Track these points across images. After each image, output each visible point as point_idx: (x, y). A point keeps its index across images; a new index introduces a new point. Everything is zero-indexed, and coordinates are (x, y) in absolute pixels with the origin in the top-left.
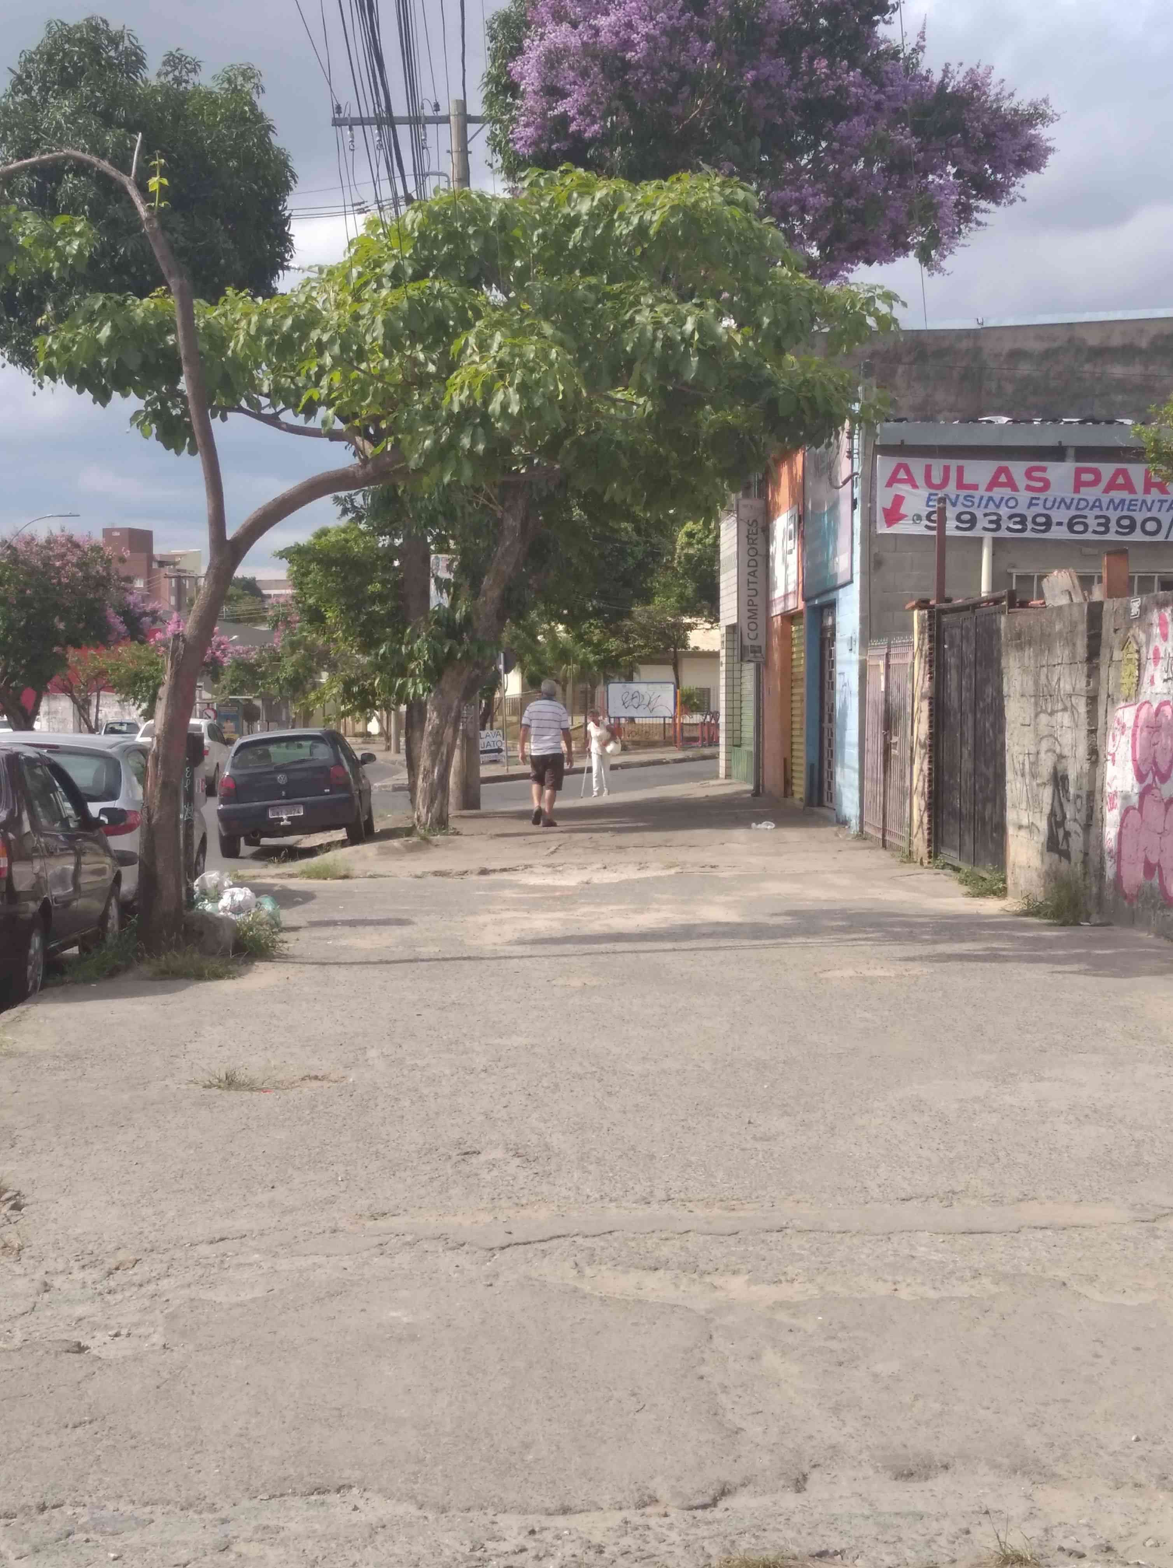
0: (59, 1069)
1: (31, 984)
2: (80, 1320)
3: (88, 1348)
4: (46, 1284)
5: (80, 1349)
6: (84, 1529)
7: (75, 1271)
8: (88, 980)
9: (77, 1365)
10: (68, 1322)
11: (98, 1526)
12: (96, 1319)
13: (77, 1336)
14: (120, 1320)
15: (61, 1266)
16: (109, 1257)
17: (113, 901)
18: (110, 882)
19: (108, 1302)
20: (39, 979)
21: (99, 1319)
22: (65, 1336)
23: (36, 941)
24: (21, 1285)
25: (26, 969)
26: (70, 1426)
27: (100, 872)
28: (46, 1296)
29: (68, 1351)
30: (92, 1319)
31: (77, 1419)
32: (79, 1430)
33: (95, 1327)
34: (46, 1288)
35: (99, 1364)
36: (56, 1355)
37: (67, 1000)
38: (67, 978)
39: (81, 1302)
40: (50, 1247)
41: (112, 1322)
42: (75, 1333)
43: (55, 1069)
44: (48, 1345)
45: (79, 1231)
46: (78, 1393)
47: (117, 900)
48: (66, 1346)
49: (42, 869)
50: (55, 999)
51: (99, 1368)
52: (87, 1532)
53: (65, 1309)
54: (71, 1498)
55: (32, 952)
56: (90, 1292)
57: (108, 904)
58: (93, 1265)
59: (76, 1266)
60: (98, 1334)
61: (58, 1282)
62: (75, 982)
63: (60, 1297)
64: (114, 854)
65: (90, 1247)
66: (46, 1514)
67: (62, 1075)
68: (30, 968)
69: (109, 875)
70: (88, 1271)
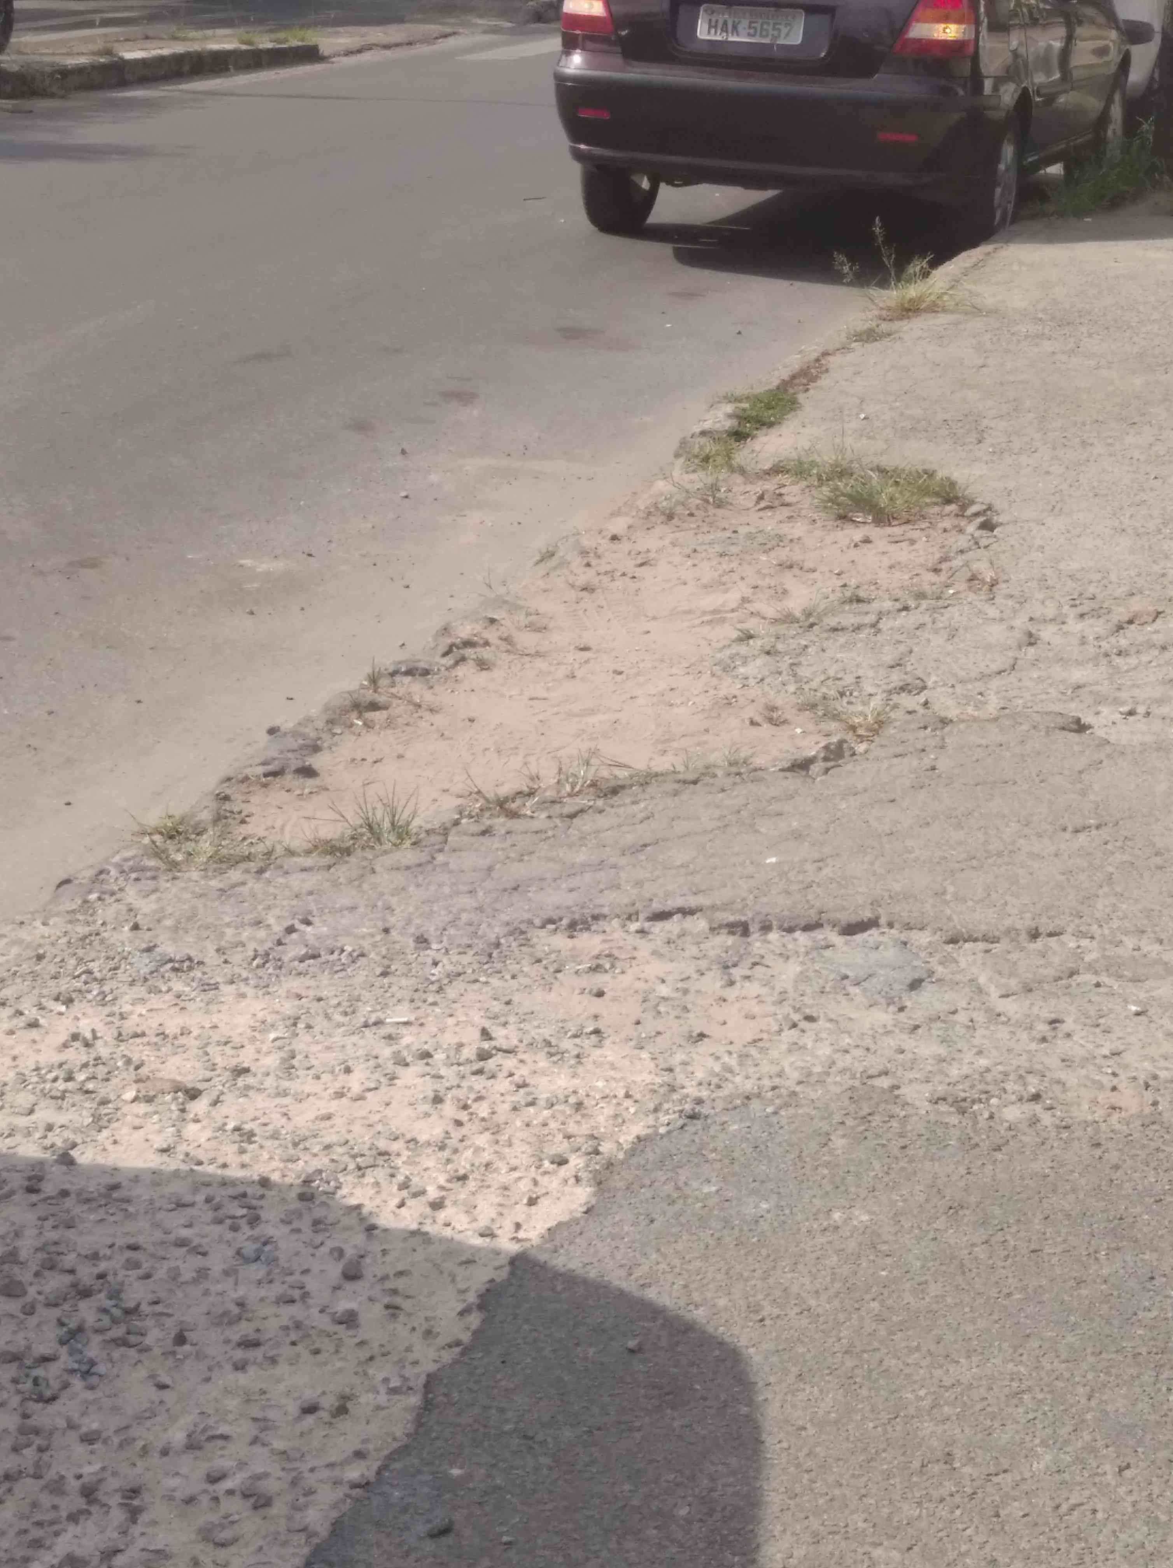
0: (1041, 336)
1: (998, 214)
2: (1079, 687)
3: (1090, 727)
4: (1030, 635)
5: (1080, 727)
6: (1091, 968)
7: (1071, 621)
8: (1079, 213)
9: (1076, 748)
10: (1062, 688)
11: (1113, 967)
12: (1099, 688)
13: (1074, 709)
14: (1136, 692)
15: (1050, 611)
16: (1119, 605)
17: (1117, 97)
18: (1113, 68)
19: (1116, 668)
20: (1010, 207)
21: (1104, 688)
22: (1057, 708)
23: (1008, 151)
24: (996, 633)
25: (994, 192)
26: (1070, 829)
27: (1102, 52)
28: (1031, 650)
29: (1063, 729)
30: (1094, 688)
31: (1079, 822)
32: (1082, 837)
33: (1100, 700)
34: (1031, 640)
35: (1108, 749)
36: (1047, 733)
37: (1051, 239)
38: (1050, 208)
39: (1079, 663)
40: (1033, 584)
41: (1124, 695)
42: (1073, 705)
43: (1037, 336)
44: (1037, 718)
45: (1075, 566)
46: (1079, 786)
47: (1123, 94)
48: (1060, 721)
49: (1020, 44)
50: (1034, 237)
51: (1109, 756)
52: (1096, 973)
53: (1057, 671)
54: (1072, 926)
55: (1002, 167)
56: (1091, 650)
57: (1109, 101)
58: (1096, 613)
59: (1072, 613)
60: (1105, 710)
61: (1047, 633)
62: (1061, 214)
63: (1050, 654)
64: (1122, 25)
65: (1092, 589)
66: (1039, 944)
67: (1048, 346)
68: (998, 191)
69: (1114, 57)
70: (1089, 621)
